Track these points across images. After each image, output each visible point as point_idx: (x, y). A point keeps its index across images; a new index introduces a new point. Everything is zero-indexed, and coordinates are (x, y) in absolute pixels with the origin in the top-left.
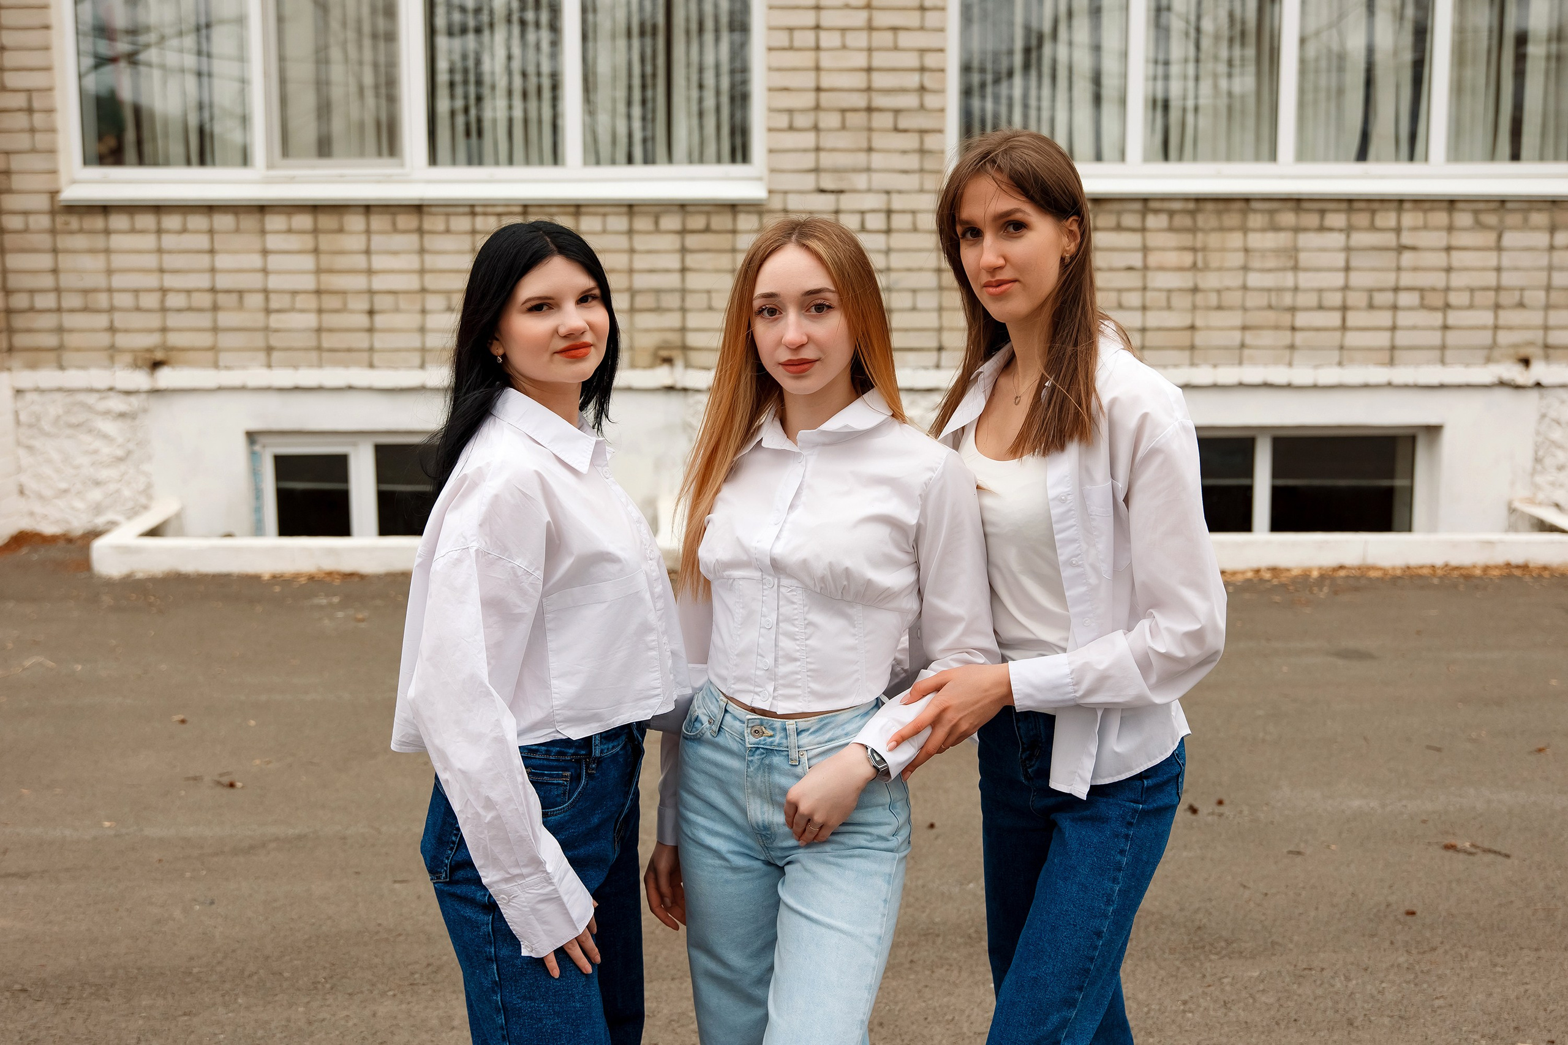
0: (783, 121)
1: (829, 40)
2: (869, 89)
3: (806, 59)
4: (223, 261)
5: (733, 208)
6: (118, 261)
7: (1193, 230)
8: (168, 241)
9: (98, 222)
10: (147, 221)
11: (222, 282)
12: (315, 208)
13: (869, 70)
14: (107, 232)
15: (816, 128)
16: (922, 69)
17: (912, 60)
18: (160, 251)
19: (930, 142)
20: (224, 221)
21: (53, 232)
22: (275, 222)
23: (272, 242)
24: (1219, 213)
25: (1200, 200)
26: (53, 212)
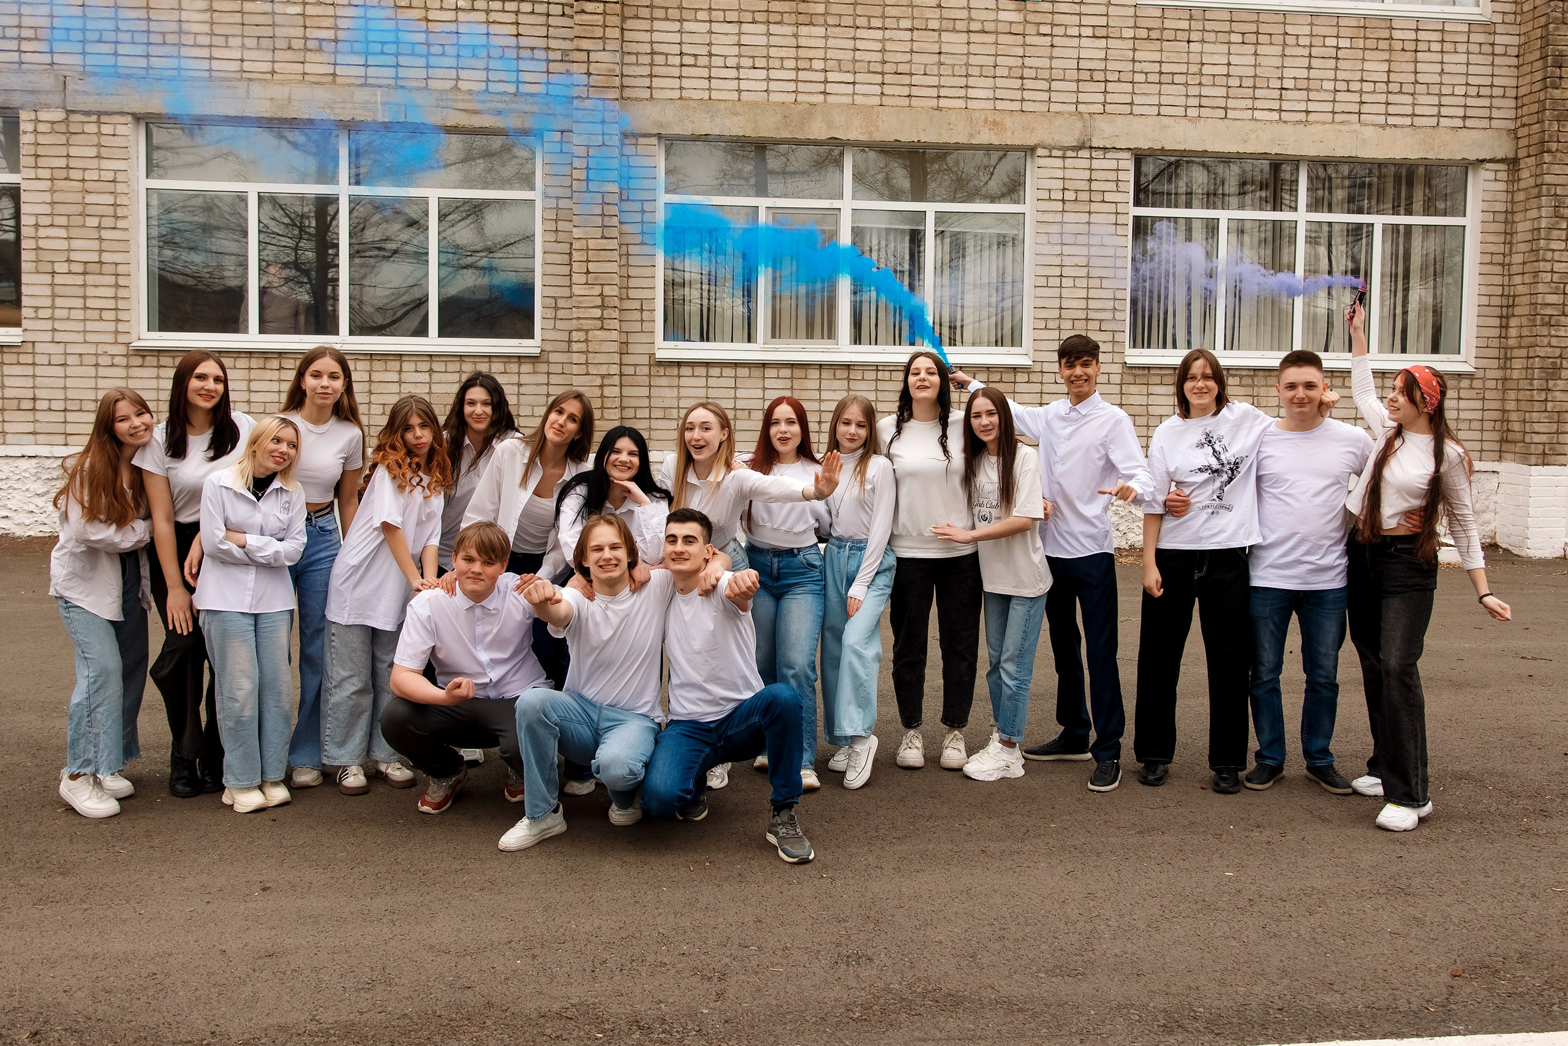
0: (1042, 325)
1: (1066, 282)
2: (1087, 308)
3: (1055, 292)
4: (740, 393)
5: (1015, 369)
6: (684, 392)
7: (1252, 386)
8: (712, 382)
9: (675, 371)
10: (702, 371)
11: (740, 404)
12: (793, 366)
13: (1087, 298)
14: (680, 377)
15: (1059, 328)
16: (1115, 299)
17: (1109, 294)
18: (707, 387)
19: (1118, 337)
20: (743, 372)
21: (650, 375)
22: (770, 373)
23: (769, 383)
24: (1266, 377)
25: (1256, 369)
26: (650, 365)
